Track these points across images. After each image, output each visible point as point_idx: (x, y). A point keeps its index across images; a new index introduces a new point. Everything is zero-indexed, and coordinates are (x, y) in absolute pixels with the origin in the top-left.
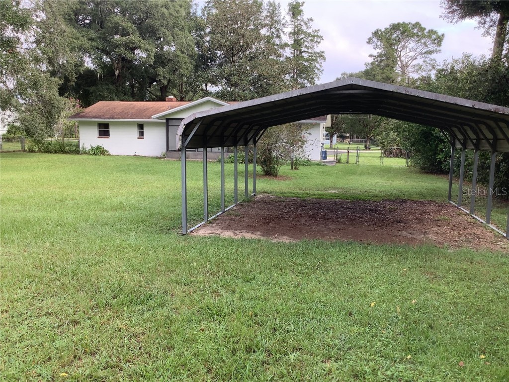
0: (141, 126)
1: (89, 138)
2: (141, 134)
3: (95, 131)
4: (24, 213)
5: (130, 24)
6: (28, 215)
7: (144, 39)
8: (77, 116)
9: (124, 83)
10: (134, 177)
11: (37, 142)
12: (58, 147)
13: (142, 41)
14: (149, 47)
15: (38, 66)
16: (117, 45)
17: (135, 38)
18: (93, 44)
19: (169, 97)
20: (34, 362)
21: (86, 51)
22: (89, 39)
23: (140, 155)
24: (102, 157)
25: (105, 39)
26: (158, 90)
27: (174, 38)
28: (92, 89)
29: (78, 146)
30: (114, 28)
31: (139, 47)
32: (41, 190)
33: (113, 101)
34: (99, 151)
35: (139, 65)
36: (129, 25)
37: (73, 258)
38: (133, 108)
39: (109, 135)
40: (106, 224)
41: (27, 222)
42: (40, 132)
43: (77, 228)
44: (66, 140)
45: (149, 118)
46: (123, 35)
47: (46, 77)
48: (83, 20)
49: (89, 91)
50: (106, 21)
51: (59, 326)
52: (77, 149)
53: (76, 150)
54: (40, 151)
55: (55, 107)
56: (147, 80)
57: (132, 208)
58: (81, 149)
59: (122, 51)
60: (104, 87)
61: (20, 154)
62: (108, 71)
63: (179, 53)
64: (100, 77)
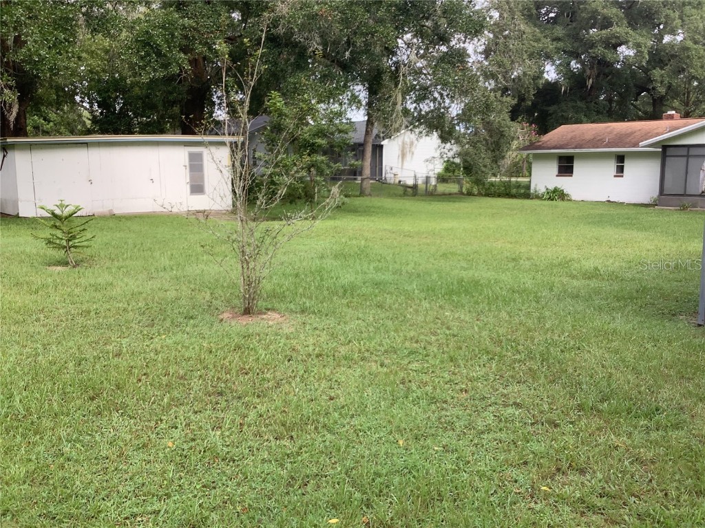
0: (621, 158)
1: (544, 177)
2: (620, 170)
3: (553, 167)
4: (471, 273)
5: (614, 10)
6: (476, 275)
7: (634, 29)
8: (532, 146)
9: (598, 97)
10: (610, 233)
11: (478, 182)
12: (503, 188)
13: (631, 32)
14: (640, 40)
15: (487, 83)
16: (593, 44)
17: (620, 29)
18: (559, 45)
19: (669, 113)
20: (507, 462)
21: (548, 57)
22: (553, 40)
23: (616, 201)
24: (559, 203)
25: (576, 37)
26: (648, 104)
27: (683, 21)
28: (552, 109)
29: (528, 187)
30: (590, 18)
31: (625, 43)
32: (488, 245)
33: (581, 123)
34: (558, 195)
35: (622, 69)
36: (613, 12)
37: (539, 337)
38: (610, 133)
39: (572, 172)
40: (577, 296)
41: (476, 283)
42: (484, 169)
43: (540, 298)
44: (513, 179)
45: (634, 147)
46: (603, 27)
47: (495, 97)
48: (547, 13)
49: (548, 111)
50: (580, 11)
51: (532, 424)
52: (528, 191)
53: (525, 193)
54: (480, 194)
55: (505, 136)
56: (634, 90)
57: (613, 277)
58: (532, 191)
59: (600, 50)
60: (570, 104)
61: (456, 198)
62: (578, 81)
63: (689, 44)
64: (565, 91)
